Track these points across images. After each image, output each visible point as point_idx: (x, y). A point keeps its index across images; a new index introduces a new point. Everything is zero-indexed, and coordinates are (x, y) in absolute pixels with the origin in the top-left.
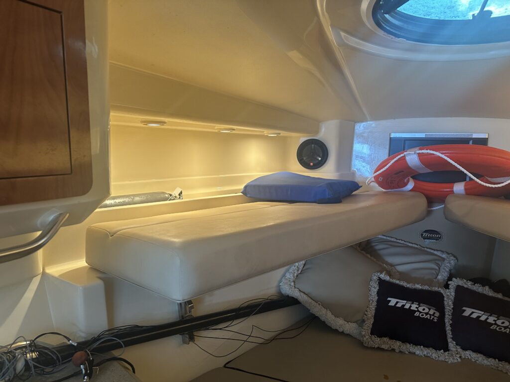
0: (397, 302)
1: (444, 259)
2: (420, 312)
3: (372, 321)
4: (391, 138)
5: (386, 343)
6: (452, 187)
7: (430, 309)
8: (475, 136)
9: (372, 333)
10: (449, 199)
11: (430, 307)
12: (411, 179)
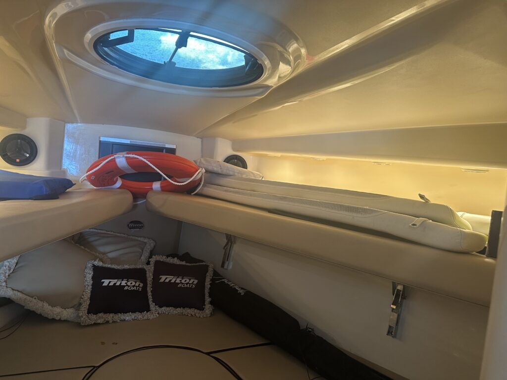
0: (110, 282)
1: (146, 243)
2: (129, 286)
3: (88, 302)
4: (100, 141)
5: (101, 317)
6: (152, 186)
7: (136, 282)
8: (167, 146)
9: (88, 313)
10: (149, 195)
11: (135, 281)
12: (119, 178)
